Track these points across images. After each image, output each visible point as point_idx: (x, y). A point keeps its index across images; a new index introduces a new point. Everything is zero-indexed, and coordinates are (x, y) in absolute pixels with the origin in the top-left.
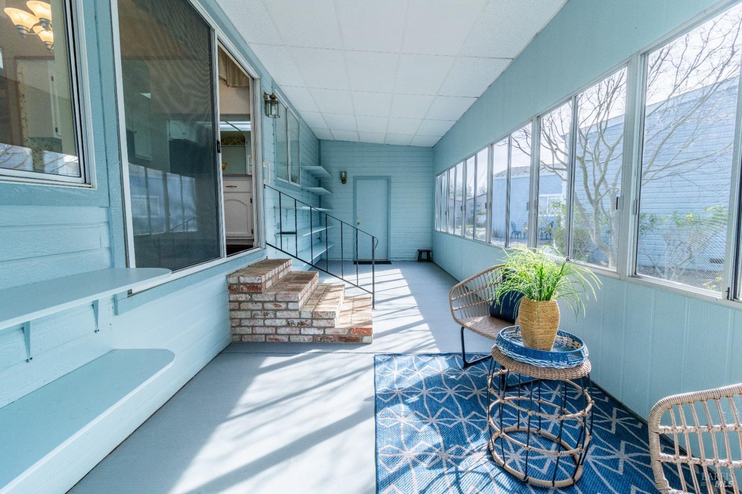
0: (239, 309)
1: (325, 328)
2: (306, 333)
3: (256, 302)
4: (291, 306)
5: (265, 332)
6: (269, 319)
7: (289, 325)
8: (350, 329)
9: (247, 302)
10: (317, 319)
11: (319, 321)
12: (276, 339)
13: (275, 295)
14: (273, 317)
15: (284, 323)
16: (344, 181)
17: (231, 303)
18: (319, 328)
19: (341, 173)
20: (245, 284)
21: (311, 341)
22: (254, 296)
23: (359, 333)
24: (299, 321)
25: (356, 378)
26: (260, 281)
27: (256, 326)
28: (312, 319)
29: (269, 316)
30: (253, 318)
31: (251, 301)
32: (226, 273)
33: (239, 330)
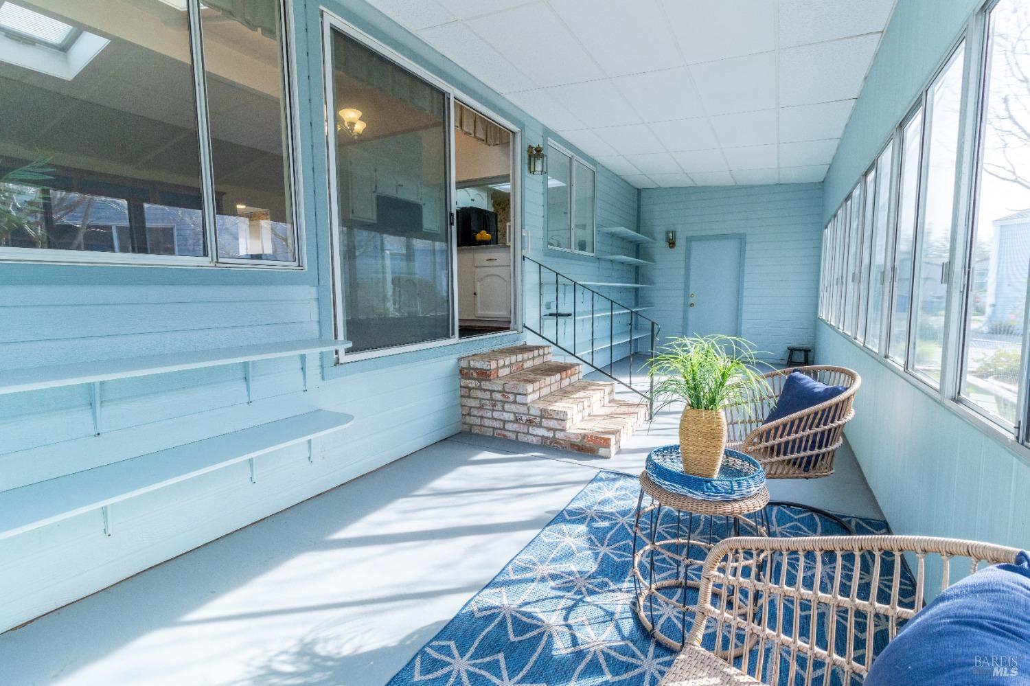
0: (469, 397)
1: (555, 430)
2: (535, 433)
3: (485, 390)
4: (519, 398)
5: (493, 426)
6: (497, 411)
7: (516, 421)
8: (584, 436)
9: (476, 389)
10: (547, 418)
11: (549, 420)
12: (504, 435)
13: (504, 385)
14: (500, 409)
15: (512, 417)
16: (672, 244)
17: (463, 389)
18: (549, 429)
19: (668, 233)
20: (475, 369)
21: (539, 443)
22: (483, 383)
23: (595, 442)
24: (527, 417)
25: (557, 490)
26: (489, 367)
27: (485, 418)
28: (541, 417)
29: (496, 408)
30: (481, 407)
31: (480, 389)
32: (458, 356)
33: (468, 419)
